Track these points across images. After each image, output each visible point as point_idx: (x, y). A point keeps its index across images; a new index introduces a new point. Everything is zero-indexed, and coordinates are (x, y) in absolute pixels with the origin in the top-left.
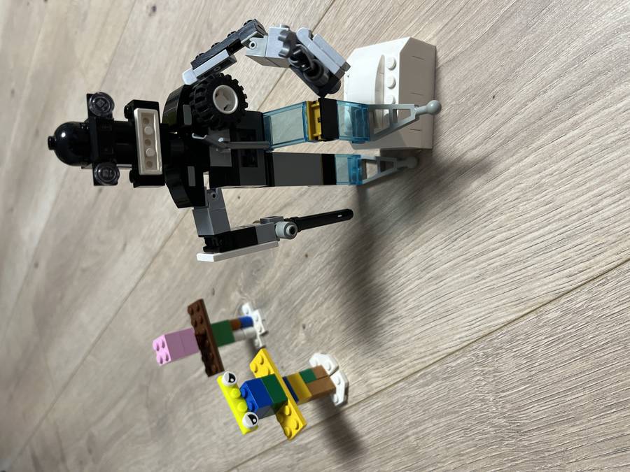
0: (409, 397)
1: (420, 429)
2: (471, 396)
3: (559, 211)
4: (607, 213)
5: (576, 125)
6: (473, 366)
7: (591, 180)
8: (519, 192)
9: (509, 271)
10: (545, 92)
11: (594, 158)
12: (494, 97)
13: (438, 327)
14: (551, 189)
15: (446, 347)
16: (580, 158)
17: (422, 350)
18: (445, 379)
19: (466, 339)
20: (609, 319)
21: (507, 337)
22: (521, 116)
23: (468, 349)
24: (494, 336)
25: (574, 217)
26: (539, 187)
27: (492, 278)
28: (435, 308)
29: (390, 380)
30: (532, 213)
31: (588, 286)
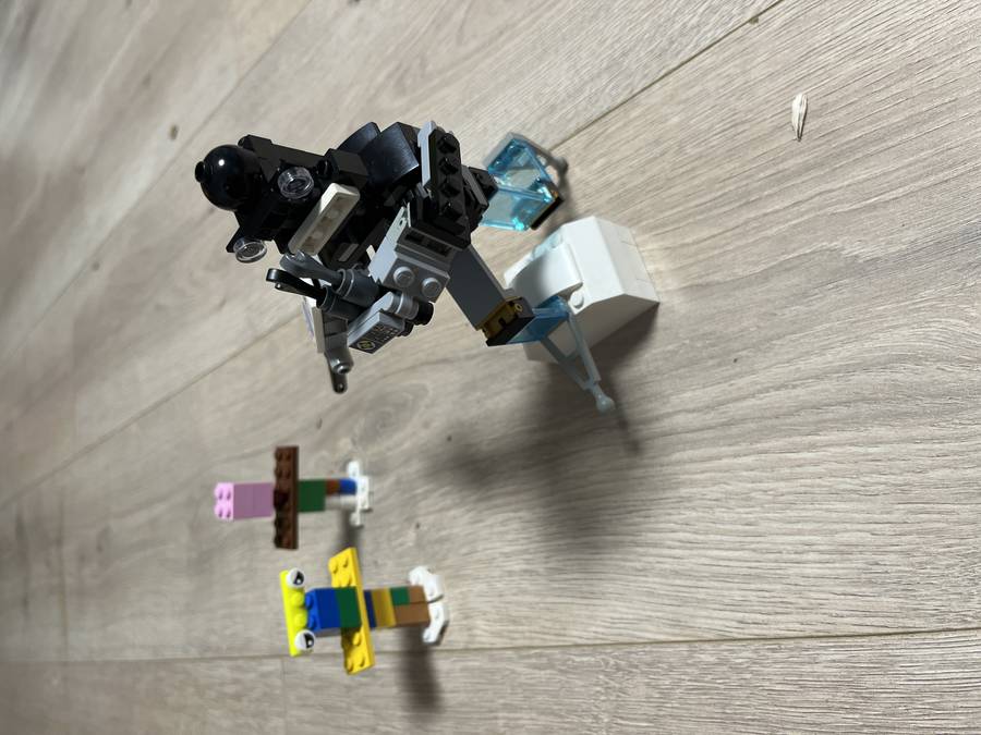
0: (513, 672)
1: (512, 715)
2: (584, 706)
3: (758, 539)
4: (809, 570)
5: (812, 447)
6: (597, 672)
7: (806, 521)
8: (722, 493)
9: (678, 582)
10: (794, 387)
11: (819, 497)
12: (735, 361)
13: (575, 607)
14: (757, 509)
15: (576, 634)
16: (803, 489)
17: (548, 624)
18: (561, 671)
19: (601, 636)
20: (765, 693)
21: (648, 658)
22: (759, 402)
23: (600, 649)
24: (633, 649)
25: (772, 556)
26: (746, 499)
27: (657, 580)
28: (579, 582)
29: (499, 642)
30: (728, 527)
31: (757, 644)
